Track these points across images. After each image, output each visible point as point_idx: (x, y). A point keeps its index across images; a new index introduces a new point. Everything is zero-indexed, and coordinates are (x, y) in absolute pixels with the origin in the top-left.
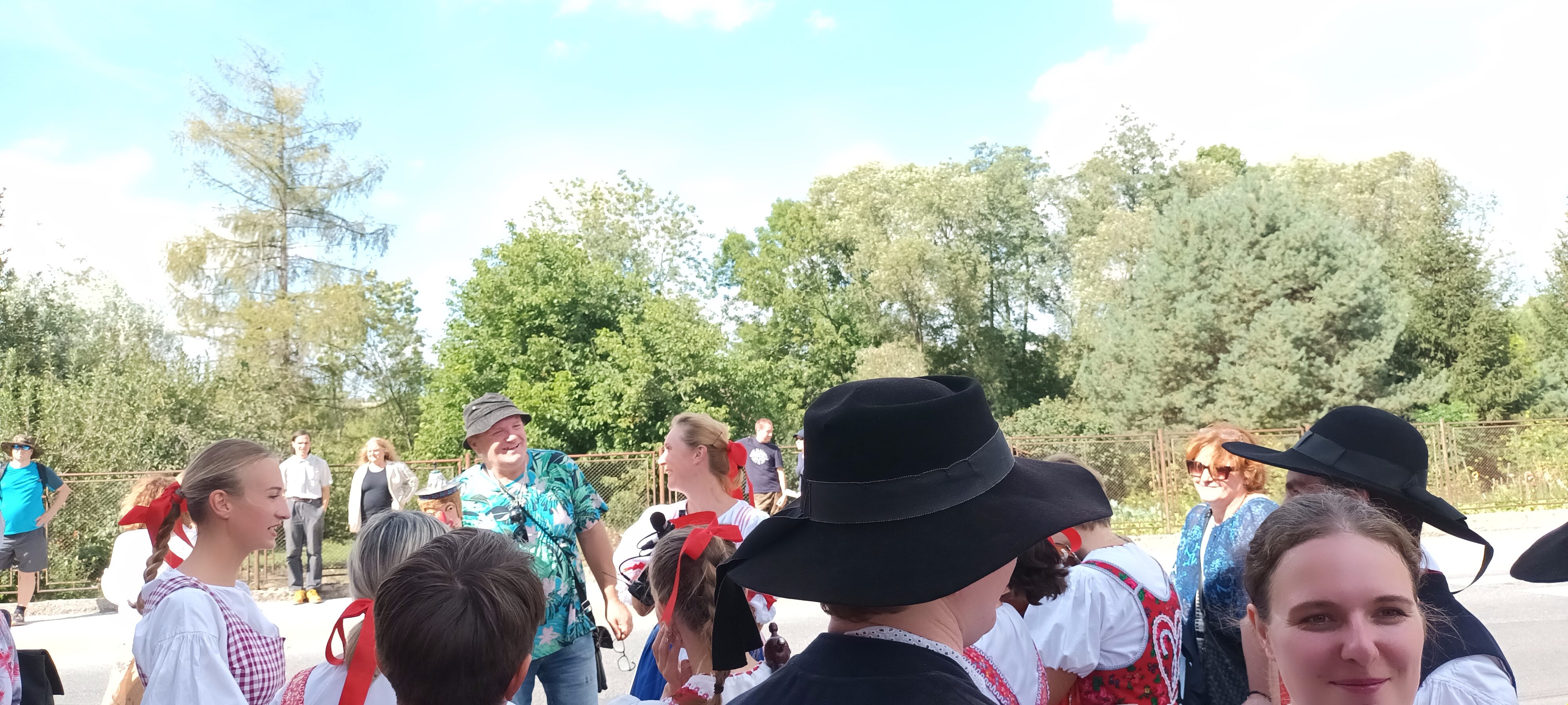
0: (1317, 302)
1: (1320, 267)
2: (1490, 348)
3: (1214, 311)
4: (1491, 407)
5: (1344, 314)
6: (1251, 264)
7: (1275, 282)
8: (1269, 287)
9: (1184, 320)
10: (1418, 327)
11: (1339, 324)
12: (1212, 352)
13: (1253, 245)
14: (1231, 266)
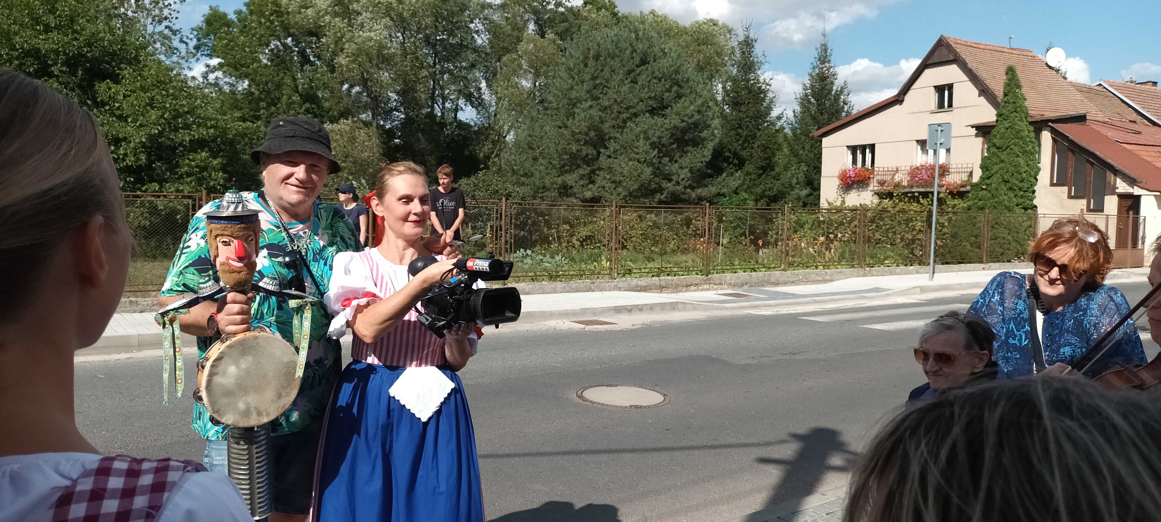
0: (668, 118)
1: (673, 93)
2: (766, 159)
3: (600, 117)
4: (762, 198)
5: (684, 128)
6: (628, 86)
7: (642, 101)
8: (638, 103)
9: (579, 121)
10: (725, 141)
11: (679, 135)
12: (595, 148)
13: (630, 72)
14: (615, 86)
